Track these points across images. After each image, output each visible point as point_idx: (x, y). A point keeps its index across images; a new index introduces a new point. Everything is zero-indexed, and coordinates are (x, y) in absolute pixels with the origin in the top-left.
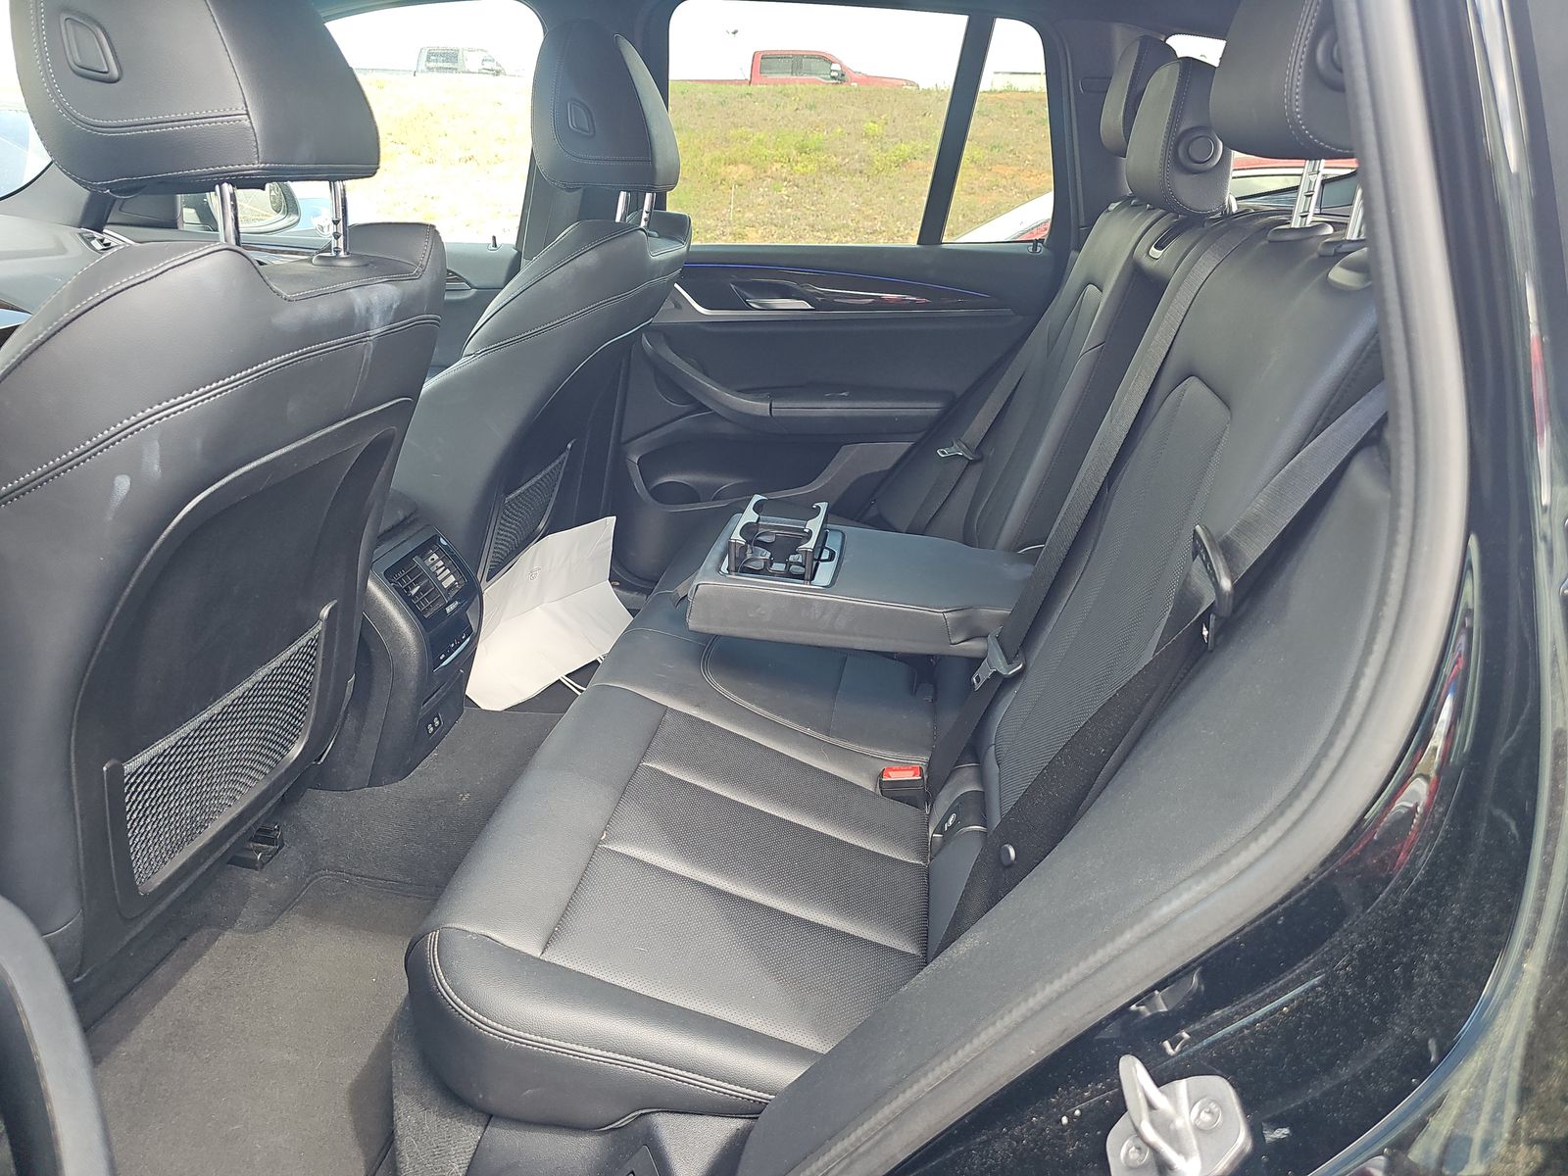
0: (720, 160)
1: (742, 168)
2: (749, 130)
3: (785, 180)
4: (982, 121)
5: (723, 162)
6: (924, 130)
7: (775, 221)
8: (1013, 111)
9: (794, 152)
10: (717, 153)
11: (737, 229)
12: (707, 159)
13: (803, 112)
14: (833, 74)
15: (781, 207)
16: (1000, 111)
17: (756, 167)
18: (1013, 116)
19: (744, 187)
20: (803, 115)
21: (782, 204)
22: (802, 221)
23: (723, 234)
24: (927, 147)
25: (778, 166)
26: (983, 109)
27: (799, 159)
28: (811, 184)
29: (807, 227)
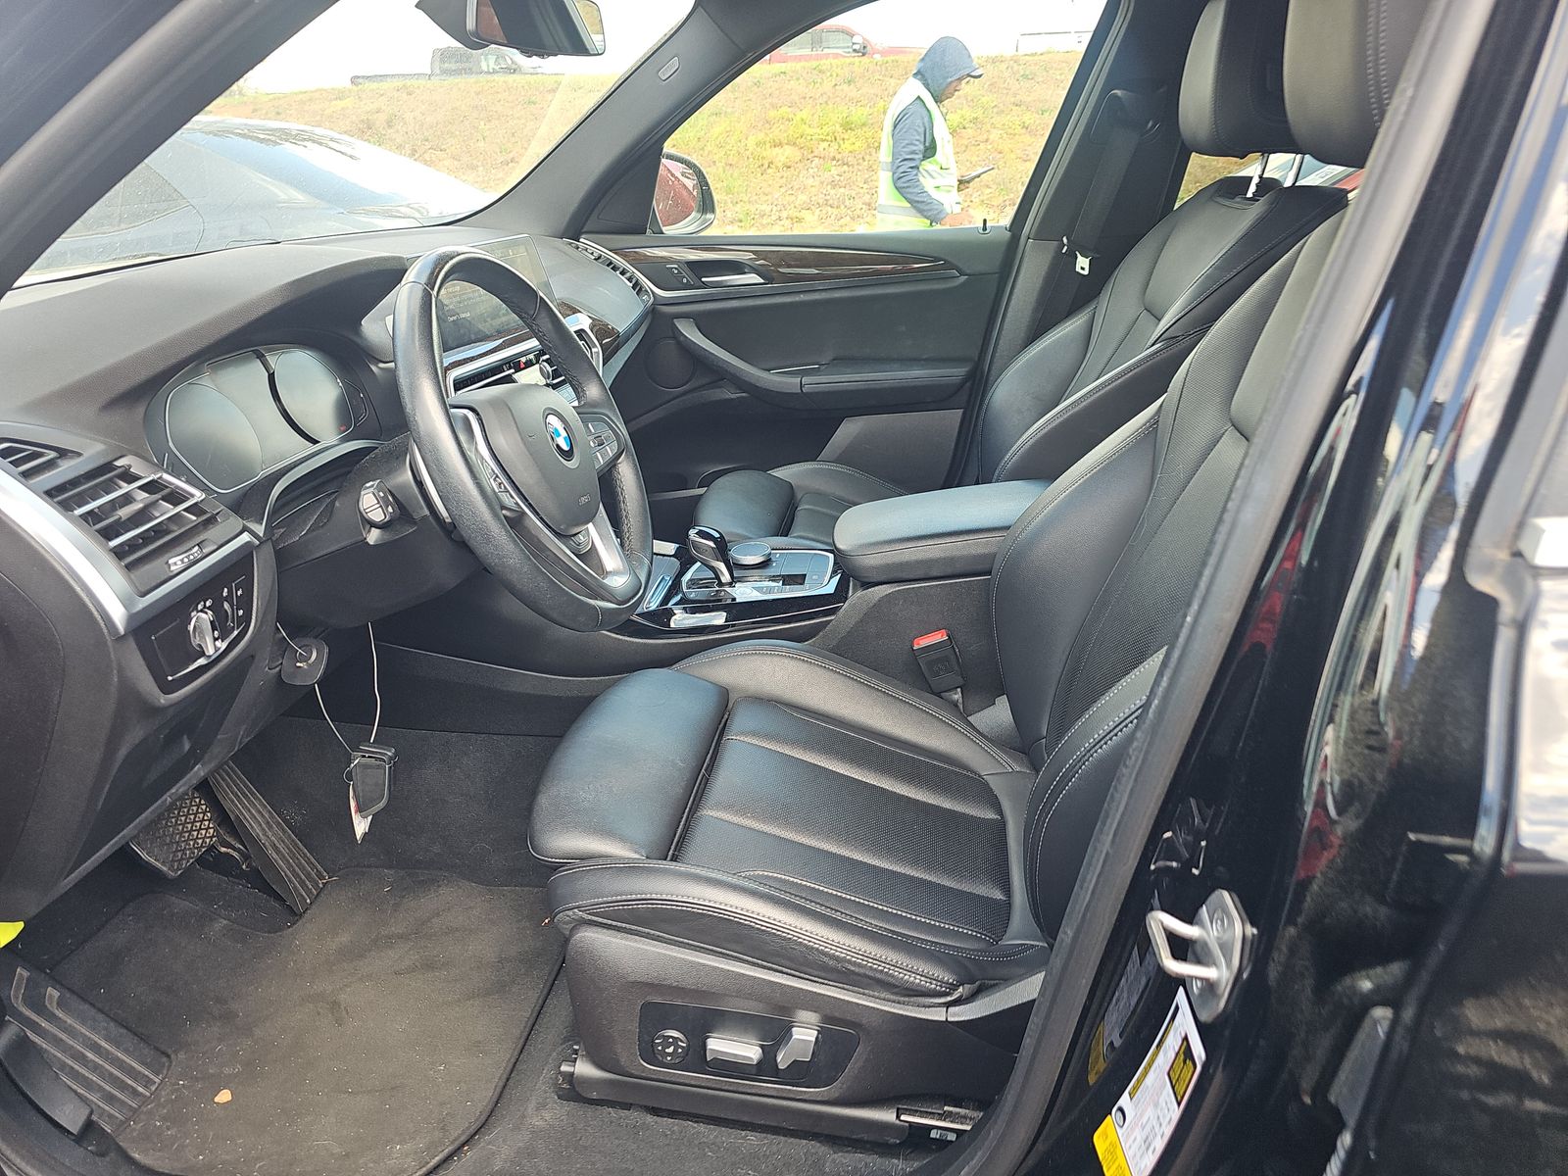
0: (765, 143)
1: (788, 150)
2: (790, 109)
3: (834, 159)
4: (1027, 86)
5: (768, 145)
6: (969, 99)
7: (831, 202)
8: (1058, 72)
9: (840, 130)
10: (761, 136)
11: (793, 213)
12: (751, 142)
13: (841, 87)
14: (855, 47)
15: (834, 187)
16: (1044, 73)
17: (802, 148)
18: (1058, 77)
19: (792, 168)
20: (842, 90)
21: (834, 185)
22: (857, 200)
23: (780, 219)
24: (975, 116)
25: (825, 144)
26: (1027, 73)
27: (846, 137)
28: (861, 161)
29: (864, 206)
